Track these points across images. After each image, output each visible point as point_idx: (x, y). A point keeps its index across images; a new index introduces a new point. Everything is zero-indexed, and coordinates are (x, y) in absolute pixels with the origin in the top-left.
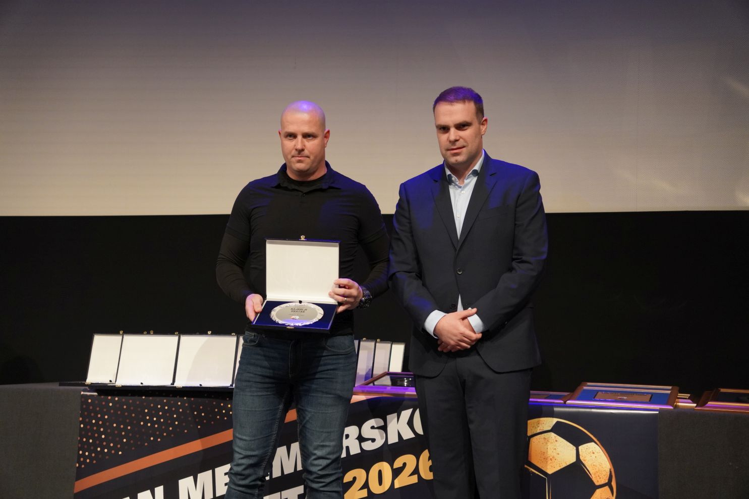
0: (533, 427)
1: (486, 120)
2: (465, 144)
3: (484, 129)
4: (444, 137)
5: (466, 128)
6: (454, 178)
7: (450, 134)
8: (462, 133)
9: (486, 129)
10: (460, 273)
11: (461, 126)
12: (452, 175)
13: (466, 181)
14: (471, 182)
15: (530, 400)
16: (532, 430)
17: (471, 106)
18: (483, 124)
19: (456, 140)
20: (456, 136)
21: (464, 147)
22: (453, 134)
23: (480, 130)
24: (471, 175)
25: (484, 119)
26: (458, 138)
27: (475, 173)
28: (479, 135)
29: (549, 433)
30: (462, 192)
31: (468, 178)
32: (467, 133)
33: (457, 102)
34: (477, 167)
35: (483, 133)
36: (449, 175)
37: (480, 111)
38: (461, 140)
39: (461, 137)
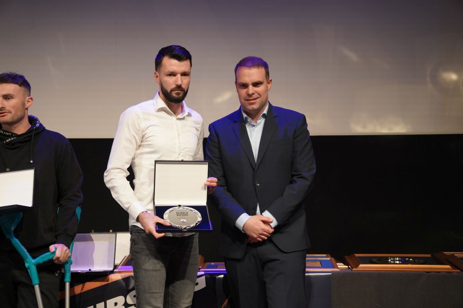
1: (271, 80)
2: (259, 96)
3: (269, 87)
4: (244, 91)
6: (249, 119)
7: (248, 89)
8: (256, 89)
9: (271, 86)
10: (258, 185)
12: (248, 117)
13: (259, 122)
14: (261, 122)
17: (262, 70)
18: (269, 83)
19: (253, 94)
20: (253, 91)
21: (257, 98)
23: (267, 87)
24: (261, 117)
25: (270, 79)
27: (264, 116)
28: (267, 90)
30: (256, 129)
31: (259, 119)
32: (260, 89)
33: (254, 68)
34: (265, 112)
35: (269, 89)
36: (246, 118)
37: (267, 74)
38: (256, 93)
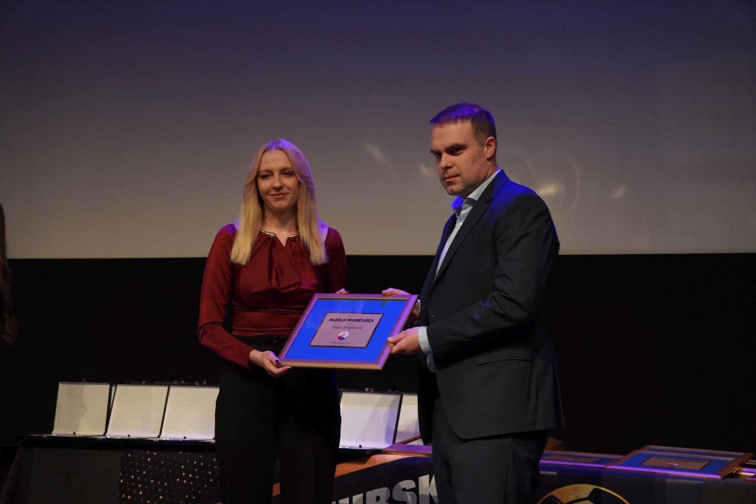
0: (569, 494)
2: (458, 172)
3: (489, 152)
5: (460, 152)
7: (442, 160)
11: (455, 150)
13: (463, 212)
14: (467, 212)
15: (541, 461)
16: (568, 497)
17: (465, 126)
18: (488, 146)
19: (449, 168)
21: (458, 175)
22: (446, 159)
24: (468, 203)
26: (449, 165)
29: (585, 501)
31: (464, 209)
32: (462, 159)
38: (454, 167)
39: (454, 164)
